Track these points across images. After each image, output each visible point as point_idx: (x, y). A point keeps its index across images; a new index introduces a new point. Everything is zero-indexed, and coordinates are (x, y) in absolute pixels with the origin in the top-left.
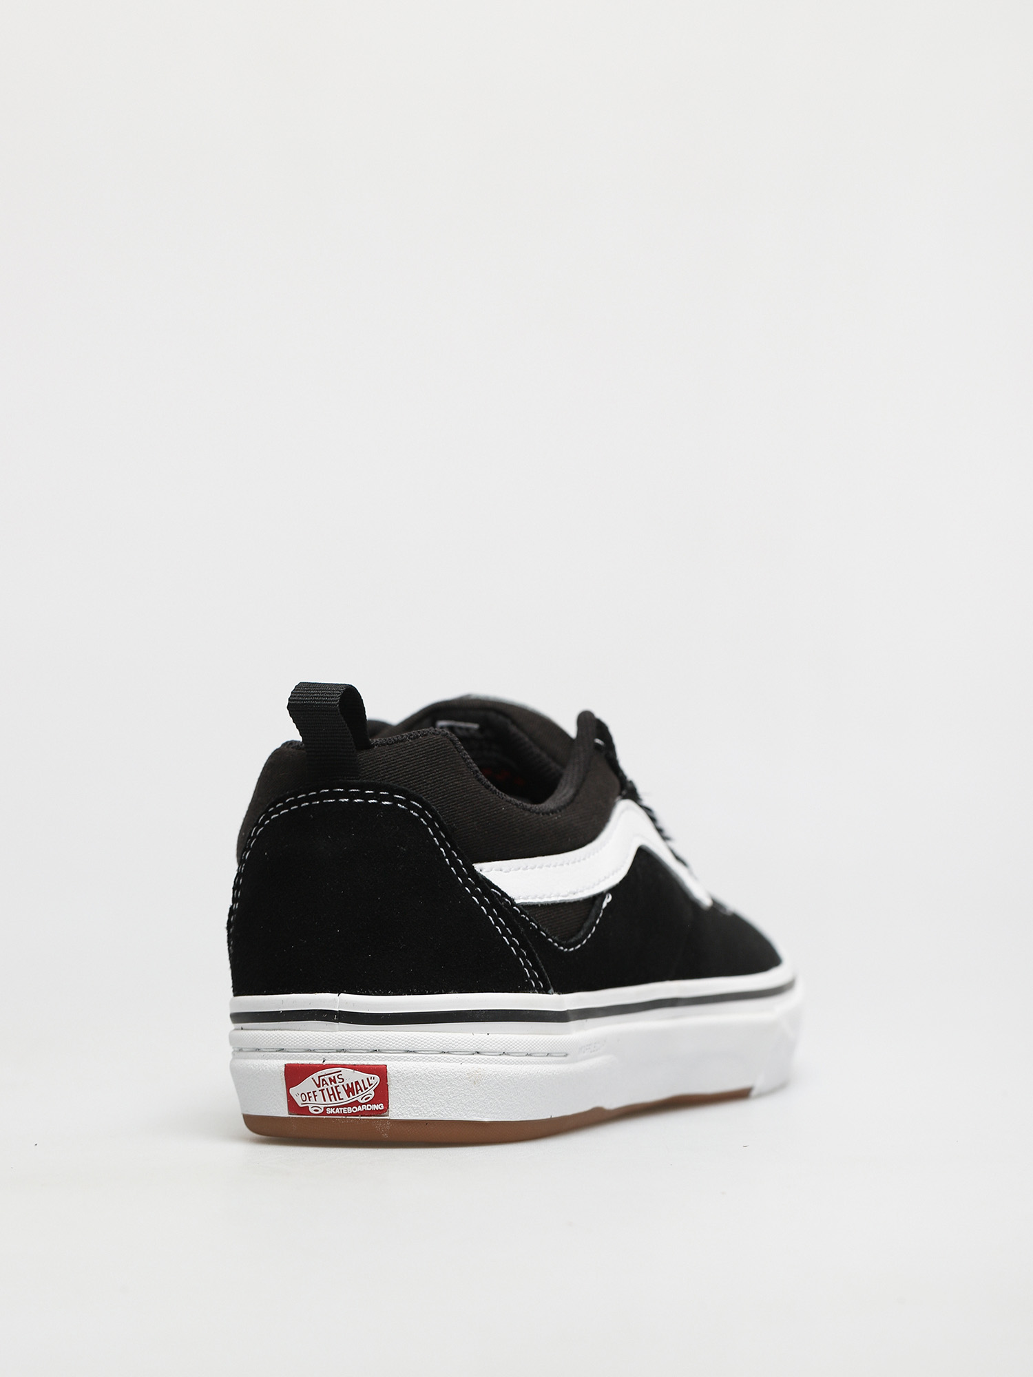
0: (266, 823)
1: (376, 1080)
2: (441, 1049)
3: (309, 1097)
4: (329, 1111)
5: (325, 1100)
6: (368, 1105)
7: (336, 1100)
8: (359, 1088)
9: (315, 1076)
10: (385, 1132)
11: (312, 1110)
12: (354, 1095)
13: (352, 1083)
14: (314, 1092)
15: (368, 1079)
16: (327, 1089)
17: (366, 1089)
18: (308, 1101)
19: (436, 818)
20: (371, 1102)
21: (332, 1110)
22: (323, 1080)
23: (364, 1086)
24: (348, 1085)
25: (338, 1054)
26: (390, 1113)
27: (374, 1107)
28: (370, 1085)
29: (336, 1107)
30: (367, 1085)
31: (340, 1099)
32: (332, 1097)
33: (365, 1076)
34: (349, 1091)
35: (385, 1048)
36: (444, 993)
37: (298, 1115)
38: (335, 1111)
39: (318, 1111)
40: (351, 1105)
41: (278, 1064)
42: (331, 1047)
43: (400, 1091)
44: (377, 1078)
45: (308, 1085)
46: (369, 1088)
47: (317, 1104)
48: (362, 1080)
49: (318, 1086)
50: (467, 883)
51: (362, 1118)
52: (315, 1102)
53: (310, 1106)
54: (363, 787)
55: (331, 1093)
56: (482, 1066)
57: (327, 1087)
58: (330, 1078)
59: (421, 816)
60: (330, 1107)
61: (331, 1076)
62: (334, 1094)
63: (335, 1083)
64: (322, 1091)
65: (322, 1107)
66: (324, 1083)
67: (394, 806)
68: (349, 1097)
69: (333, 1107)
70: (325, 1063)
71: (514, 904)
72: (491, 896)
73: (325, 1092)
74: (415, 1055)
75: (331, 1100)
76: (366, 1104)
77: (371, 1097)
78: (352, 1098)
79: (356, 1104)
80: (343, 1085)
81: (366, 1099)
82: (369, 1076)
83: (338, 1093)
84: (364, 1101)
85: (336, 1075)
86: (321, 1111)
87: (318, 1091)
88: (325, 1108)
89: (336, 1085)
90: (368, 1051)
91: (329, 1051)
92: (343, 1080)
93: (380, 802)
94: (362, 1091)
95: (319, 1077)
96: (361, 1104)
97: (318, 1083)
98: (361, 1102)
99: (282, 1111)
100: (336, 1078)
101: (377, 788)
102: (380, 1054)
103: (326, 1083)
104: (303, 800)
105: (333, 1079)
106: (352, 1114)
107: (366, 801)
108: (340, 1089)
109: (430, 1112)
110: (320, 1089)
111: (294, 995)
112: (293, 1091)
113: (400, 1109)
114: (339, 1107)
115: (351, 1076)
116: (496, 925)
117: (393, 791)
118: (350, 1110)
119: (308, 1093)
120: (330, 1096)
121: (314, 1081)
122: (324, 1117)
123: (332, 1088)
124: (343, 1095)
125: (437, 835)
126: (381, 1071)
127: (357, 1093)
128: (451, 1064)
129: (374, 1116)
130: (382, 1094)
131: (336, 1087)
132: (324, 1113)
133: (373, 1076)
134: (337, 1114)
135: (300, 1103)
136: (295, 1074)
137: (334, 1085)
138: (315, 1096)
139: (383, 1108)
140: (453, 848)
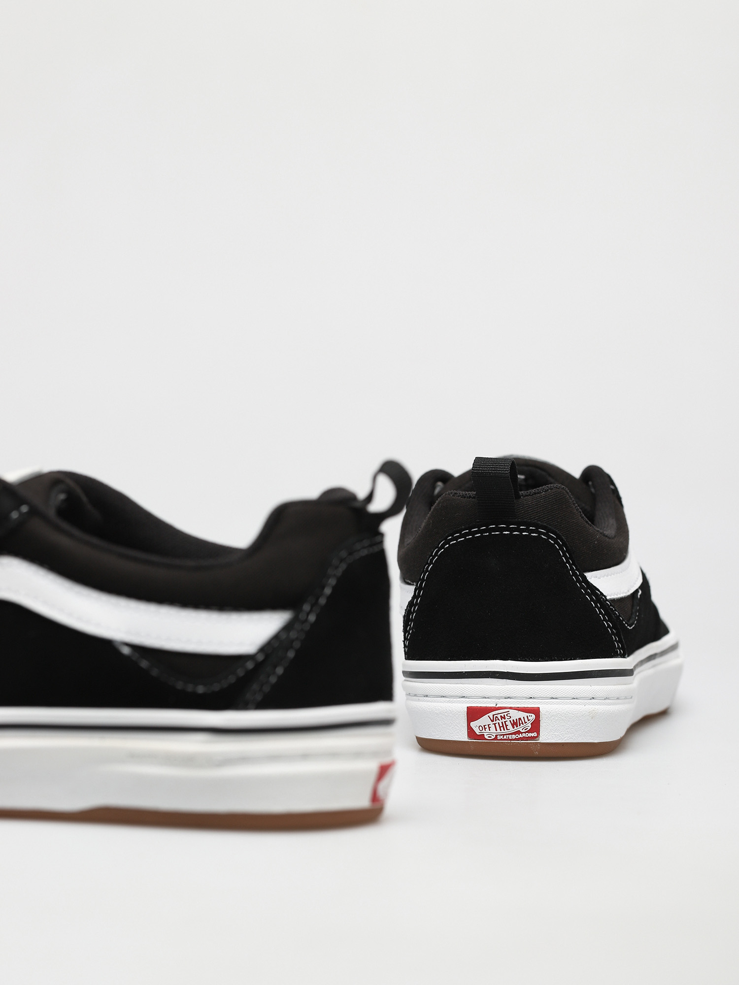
0: (446, 547)
1: (532, 717)
2: (573, 696)
3: (485, 729)
4: (499, 737)
5: (496, 730)
6: (527, 734)
7: (504, 730)
8: (521, 723)
9: (491, 715)
10: (537, 751)
11: (486, 737)
12: (517, 727)
13: (516, 719)
14: (488, 725)
15: (527, 716)
16: (499, 723)
17: (525, 723)
18: (484, 731)
19: (564, 544)
20: (529, 732)
21: (502, 737)
22: (496, 717)
23: (525, 721)
24: (513, 720)
25: (506, 700)
26: (540, 738)
27: (530, 735)
28: (529, 720)
29: (504, 735)
30: (526, 720)
31: (507, 729)
32: (502, 728)
33: (525, 714)
34: (514, 724)
35: (538, 696)
36: (574, 660)
37: (475, 739)
38: (503, 737)
39: (491, 737)
40: (515, 733)
41: (462, 707)
42: (501, 695)
43: (548, 724)
44: (534, 716)
45: (485, 720)
46: (528, 722)
47: (491, 733)
48: (524, 718)
49: (492, 721)
50: (582, 587)
51: (522, 742)
52: (489, 732)
53: (485, 734)
54: (519, 524)
55: (501, 725)
56: (597, 707)
57: (499, 721)
58: (501, 716)
59: (555, 543)
60: (500, 735)
61: (502, 715)
62: (504, 726)
63: (505, 719)
64: (495, 724)
65: (494, 735)
66: (497, 719)
67: (539, 537)
68: (514, 728)
69: (502, 735)
70: (497, 706)
71: (607, 600)
72: (596, 595)
73: (497, 725)
74: (557, 700)
75: (501, 730)
76: (525, 733)
77: (529, 728)
78: (516, 729)
79: (519, 732)
80: (510, 721)
81: (525, 730)
82: (528, 714)
83: (506, 726)
84: (524, 731)
85: (505, 714)
86: (493, 737)
87: (491, 724)
88: (496, 736)
89: (505, 720)
90: (527, 698)
91: (499, 698)
92: (511, 717)
93: (530, 534)
94: (523, 724)
95: (493, 715)
96: (522, 733)
97: (492, 719)
98: (522, 731)
99: (463, 737)
100: (506, 715)
101: (528, 525)
102: (535, 700)
103: (498, 719)
104: (476, 532)
105: (503, 716)
106: (515, 739)
107: (521, 533)
108: (508, 723)
109: (565, 737)
110: (493, 723)
111: (472, 661)
112: (473, 724)
113: (547, 736)
114: (506, 735)
115: (515, 715)
116: (600, 614)
117: (538, 527)
118: (514, 737)
119: (484, 726)
120: (500, 727)
121: (490, 718)
122: (495, 741)
123: (502, 722)
124: (510, 727)
125: (565, 555)
126: (536, 711)
127: (520, 726)
128: (579, 706)
129: (530, 740)
130: (536, 726)
131: (505, 722)
132: (496, 738)
133: (531, 714)
134: (505, 740)
135: (477, 732)
136: (474, 714)
137: (503, 720)
138: (489, 728)
139: (536, 735)
140: (574, 564)
